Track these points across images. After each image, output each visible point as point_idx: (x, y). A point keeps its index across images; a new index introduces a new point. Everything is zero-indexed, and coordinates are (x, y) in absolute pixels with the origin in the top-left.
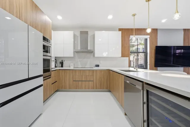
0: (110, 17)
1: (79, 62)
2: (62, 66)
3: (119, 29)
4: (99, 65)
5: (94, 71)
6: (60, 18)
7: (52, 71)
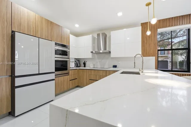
0: (120, 14)
1: (98, 63)
2: (85, 66)
3: (141, 23)
4: (116, 66)
5: (108, 71)
6: (77, 26)
7: (70, 70)
